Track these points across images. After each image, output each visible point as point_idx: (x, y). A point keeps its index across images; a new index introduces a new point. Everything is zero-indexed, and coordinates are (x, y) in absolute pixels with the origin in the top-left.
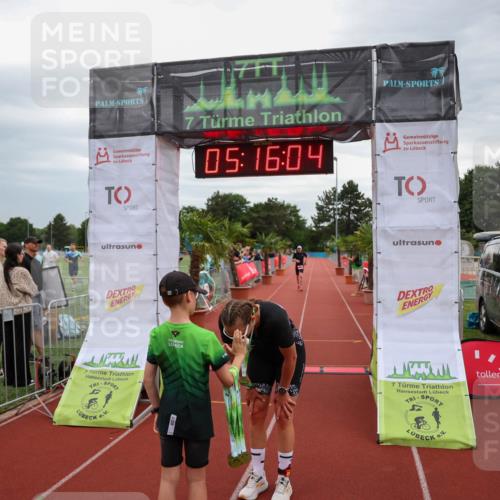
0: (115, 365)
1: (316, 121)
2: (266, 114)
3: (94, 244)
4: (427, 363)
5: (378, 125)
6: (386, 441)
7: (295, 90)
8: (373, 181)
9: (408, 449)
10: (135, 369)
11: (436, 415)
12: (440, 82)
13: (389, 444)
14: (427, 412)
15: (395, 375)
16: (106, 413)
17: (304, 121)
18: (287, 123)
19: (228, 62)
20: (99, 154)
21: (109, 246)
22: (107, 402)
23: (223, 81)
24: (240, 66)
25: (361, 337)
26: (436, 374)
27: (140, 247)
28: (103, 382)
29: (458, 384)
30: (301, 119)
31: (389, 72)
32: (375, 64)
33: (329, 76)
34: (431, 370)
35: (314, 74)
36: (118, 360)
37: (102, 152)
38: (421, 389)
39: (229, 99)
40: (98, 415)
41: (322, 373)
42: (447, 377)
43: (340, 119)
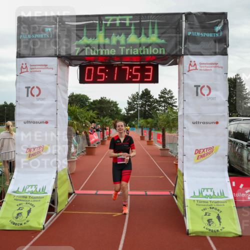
0: (32, 193)
1: (151, 53)
2: (122, 48)
3: (19, 121)
4: (211, 189)
5: (185, 57)
6: (193, 233)
7: (139, 35)
8: (179, 88)
9: (205, 237)
10: (45, 195)
11: (219, 218)
12: (219, 35)
13: (194, 235)
14: (213, 216)
15: (194, 196)
16: (28, 221)
17: (144, 53)
18: (134, 54)
19: (100, 17)
20: (22, 67)
21: (28, 122)
22: (28, 215)
23: (98, 28)
24: (107, 20)
25: (163, 175)
26: (217, 195)
27: (47, 122)
28: (25, 202)
29: (229, 200)
30: (142, 51)
31: (192, 28)
32: (184, 23)
33: (158, 29)
34: (214, 193)
35: (150, 27)
36: (33, 189)
37: (24, 66)
38: (209, 203)
39: (101, 38)
40: (23, 223)
41: (146, 195)
42: (223, 197)
43: (164, 53)
